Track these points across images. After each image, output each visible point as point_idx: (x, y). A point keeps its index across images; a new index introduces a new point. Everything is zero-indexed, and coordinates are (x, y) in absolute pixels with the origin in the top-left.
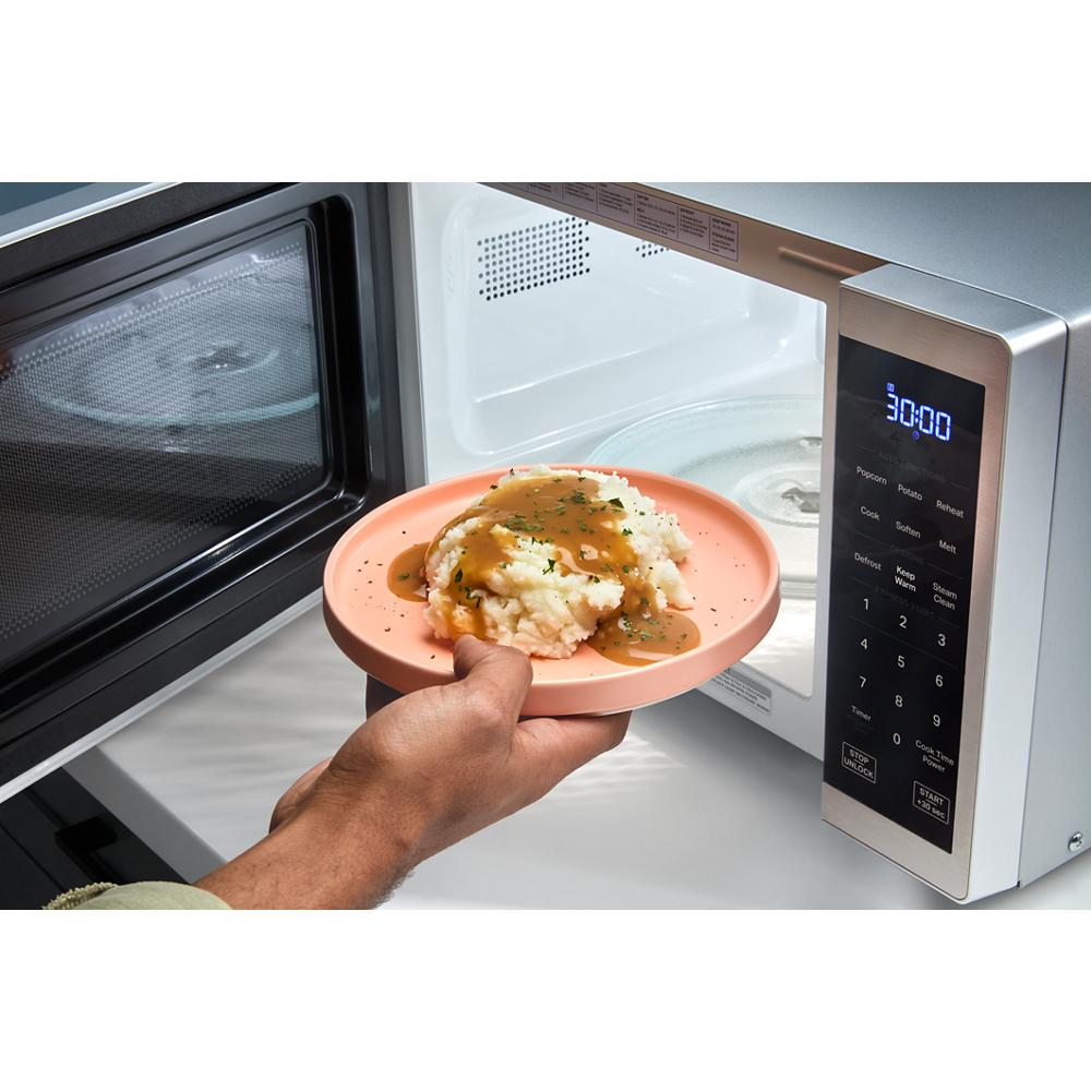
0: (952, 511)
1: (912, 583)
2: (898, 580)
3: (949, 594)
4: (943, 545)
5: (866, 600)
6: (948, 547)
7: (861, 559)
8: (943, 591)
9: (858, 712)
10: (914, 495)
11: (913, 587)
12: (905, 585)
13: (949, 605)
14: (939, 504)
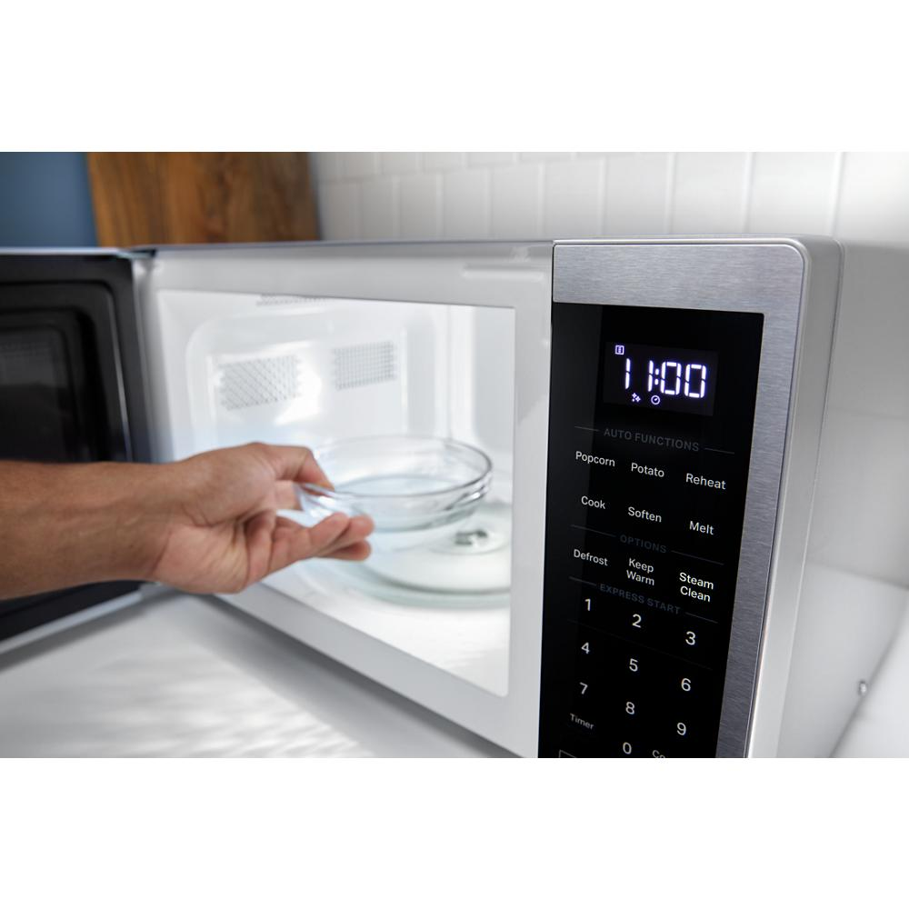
0: (710, 483)
1: (650, 575)
2: (630, 575)
3: (702, 583)
4: (695, 526)
5: (589, 600)
6: (702, 529)
7: (582, 556)
8: (694, 581)
9: (578, 720)
10: (653, 472)
11: (651, 581)
12: (640, 579)
13: (702, 597)
14: (689, 477)
